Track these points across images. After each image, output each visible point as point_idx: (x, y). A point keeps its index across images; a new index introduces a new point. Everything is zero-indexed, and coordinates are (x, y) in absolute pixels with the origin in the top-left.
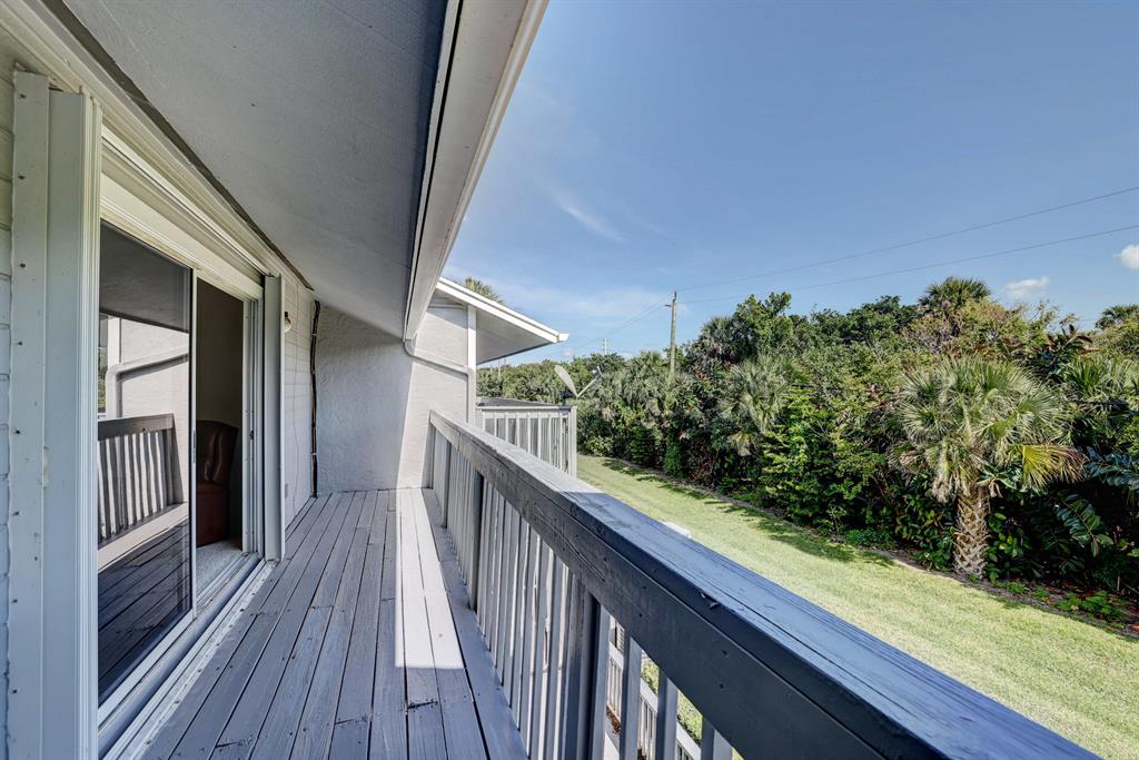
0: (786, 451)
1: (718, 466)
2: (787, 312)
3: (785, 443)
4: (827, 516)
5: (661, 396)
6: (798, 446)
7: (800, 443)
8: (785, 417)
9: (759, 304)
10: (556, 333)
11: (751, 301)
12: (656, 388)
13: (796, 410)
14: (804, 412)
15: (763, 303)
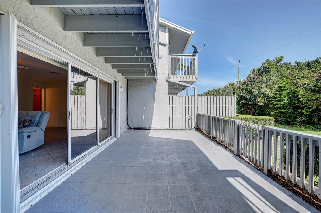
0: (280, 101)
1: (254, 112)
2: (282, 63)
3: (279, 98)
4: (296, 121)
5: (234, 92)
6: (284, 98)
7: (285, 97)
8: (280, 90)
9: (271, 61)
10: (191, 31)
11: (268, 61)
12: (232, 89)
13: (284, 87)
14: (287, 87)
15: (272, 61)
